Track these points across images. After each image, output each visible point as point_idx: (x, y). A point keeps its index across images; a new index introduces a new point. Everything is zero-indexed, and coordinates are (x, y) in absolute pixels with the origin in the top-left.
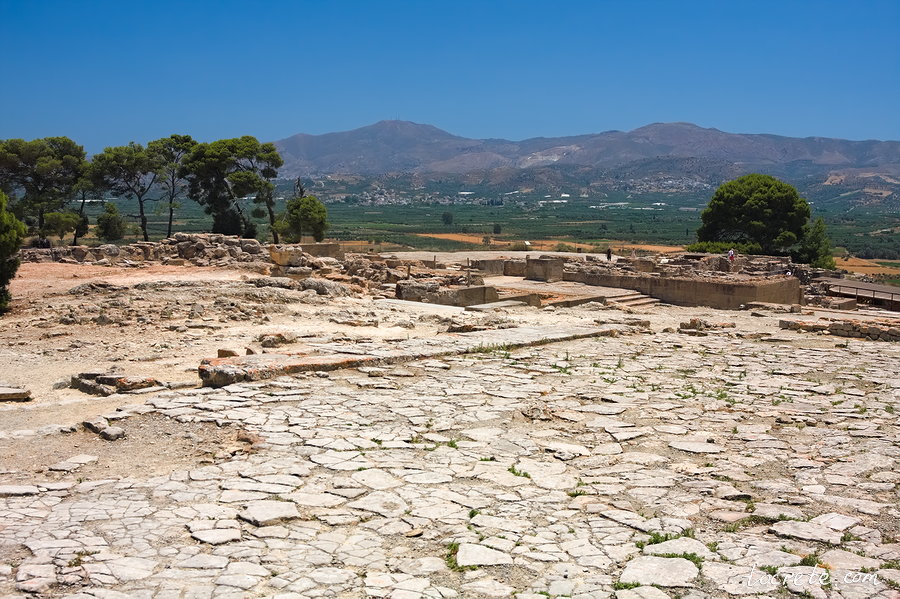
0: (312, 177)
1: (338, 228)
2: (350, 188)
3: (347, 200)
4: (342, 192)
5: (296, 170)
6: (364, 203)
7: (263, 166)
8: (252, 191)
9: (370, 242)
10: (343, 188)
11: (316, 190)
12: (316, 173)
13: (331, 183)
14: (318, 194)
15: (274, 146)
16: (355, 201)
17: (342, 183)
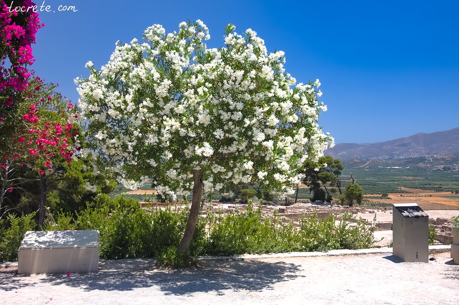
0: (426, 156)
1: (436, 184)
2: (446, 162)
3: (444, 168)
4: (442, 164)
5: (418, 152)
6: (454, 170)
7: (334, 170)
8: (329, 181)
9: (452, 193)
10: (442, 162)
11: (427, 163)
12: (428, 154)
13: (437, 159)
14: (428, 165)
15: (340, 161)
16: (449, 169)
17: (443, 159)
